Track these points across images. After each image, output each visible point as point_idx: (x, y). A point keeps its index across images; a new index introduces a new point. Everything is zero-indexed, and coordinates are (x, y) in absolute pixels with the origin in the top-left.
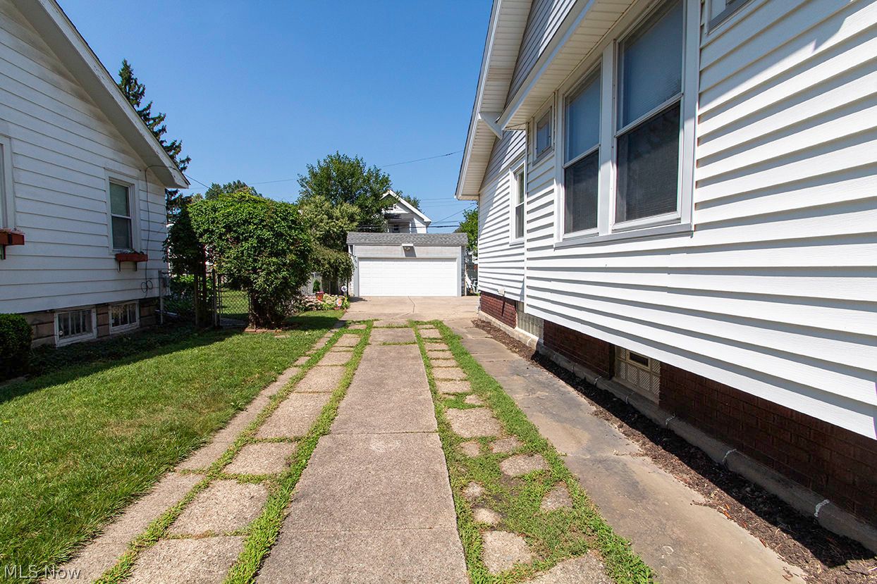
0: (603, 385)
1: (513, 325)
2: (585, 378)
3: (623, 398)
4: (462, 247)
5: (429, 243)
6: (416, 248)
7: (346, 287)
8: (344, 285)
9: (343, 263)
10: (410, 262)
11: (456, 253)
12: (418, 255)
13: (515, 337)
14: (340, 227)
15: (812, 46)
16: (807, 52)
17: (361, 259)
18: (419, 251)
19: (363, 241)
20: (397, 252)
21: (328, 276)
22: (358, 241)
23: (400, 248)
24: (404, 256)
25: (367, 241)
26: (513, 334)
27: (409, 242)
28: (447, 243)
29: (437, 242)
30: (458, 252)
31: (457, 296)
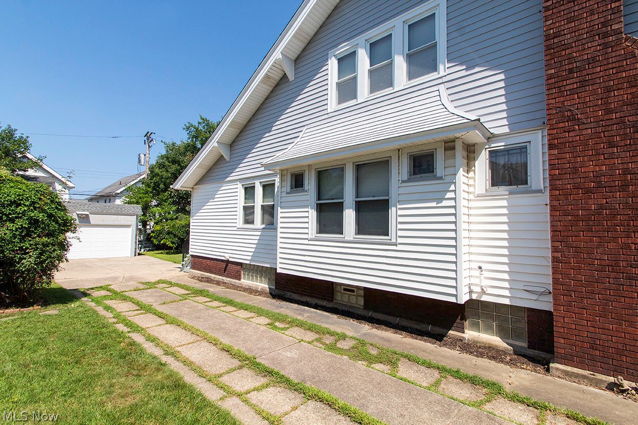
0: (330, 305)
1: (240, 279)
2: (316, 304)
3: (344, 309)
4: (137, 216)
5: (104, 211)
6: (91, 216)
10: (84, 228)
12: (92, 222)
13: (244, 286)
15: (435, 203)
16: (434, 204)
18: (94, 219)
26: (241, 284)
27: (84, 211)
28: (123, 212)
29: (113, 211)
30: (132, 220)
31: (129, 256)
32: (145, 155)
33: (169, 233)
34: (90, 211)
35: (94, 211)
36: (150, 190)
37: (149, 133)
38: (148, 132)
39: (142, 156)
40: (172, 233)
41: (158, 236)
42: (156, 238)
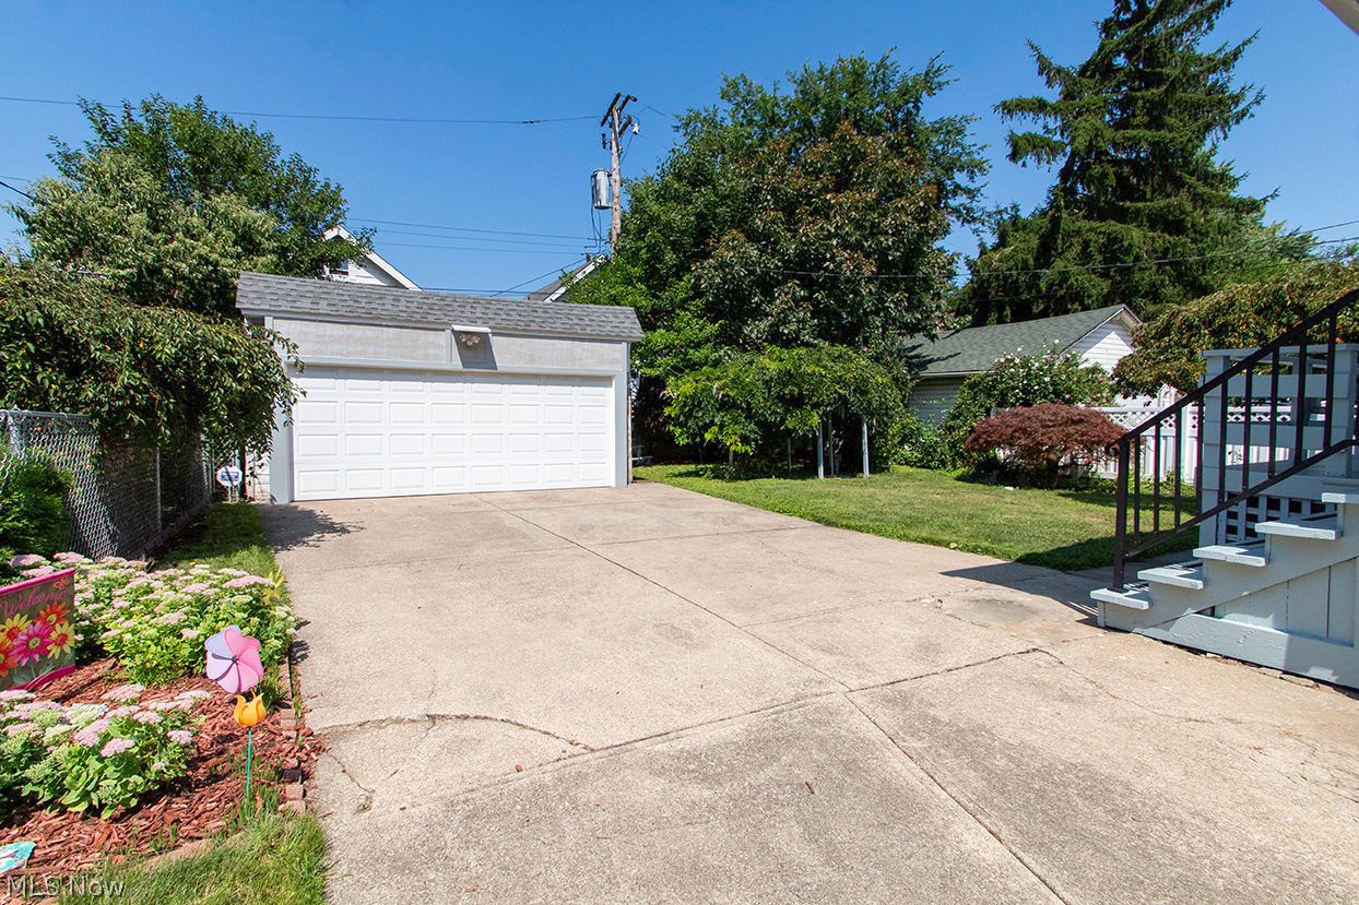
4: (628, 343)
5: (534, 326)
6: (496, 341)
7: (235, 470)
8: (227, 462)
9: (233, 368)
10: (476, 386)
11: (613, 361)
12: (503, 362)
14: (204, 260)
17: (302, 368)
18: (507, 352)
19: (305, 304)
20: (432, 351)
21: (138, 431)
22: (285, 306)
23: (444, 339)
24: (457, 364)
25: (323, 307)
27: (473, 322)
28: (588, 330)
29: (558, 326)
30: (615, 358)
31: (613, 485)
32: (609, 175)
33: (726, 405)
34: (492, 323)
35: (504, 323)
36: (637, 271)
37: (621, 99)
38: (618, 96)
39: (602, 176)
40: (735, 406)
41: (689, 416)
42: (682, 425)
